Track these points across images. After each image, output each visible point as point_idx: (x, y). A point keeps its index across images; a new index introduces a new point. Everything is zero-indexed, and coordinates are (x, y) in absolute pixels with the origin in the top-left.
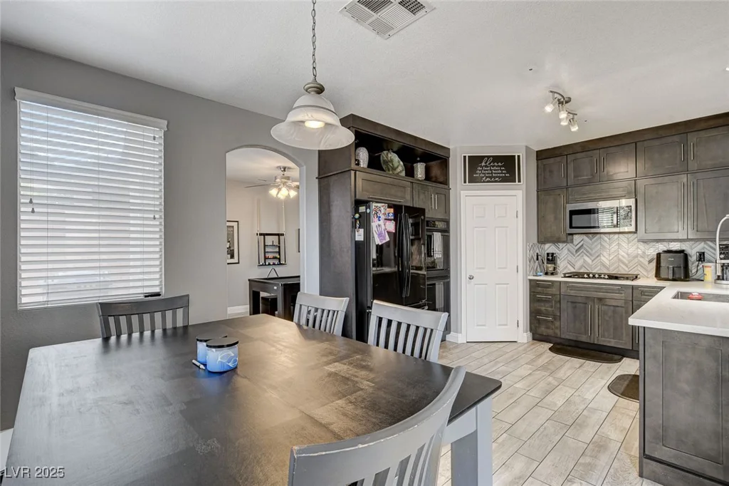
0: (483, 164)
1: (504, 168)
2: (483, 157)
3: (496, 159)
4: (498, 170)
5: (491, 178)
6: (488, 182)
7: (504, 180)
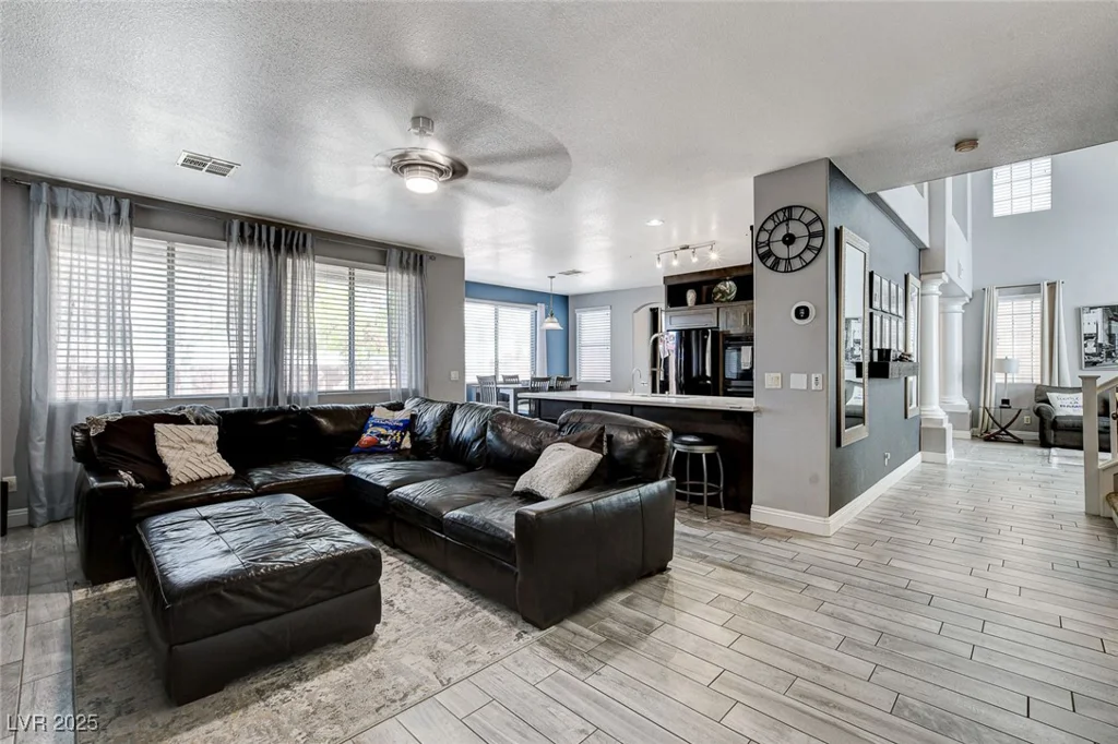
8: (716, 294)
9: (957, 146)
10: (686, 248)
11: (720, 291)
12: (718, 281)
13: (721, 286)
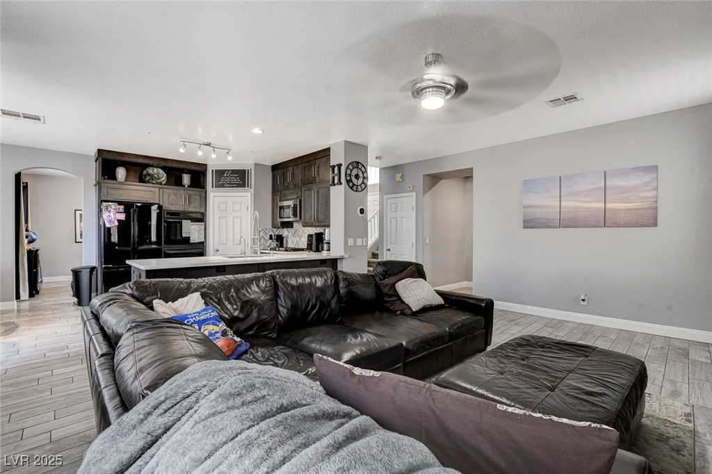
0: (225, 175)
1: (238, 178)
2: (226, 170)
3: (234, 172)
4: (236, 180)
5: (230, 184)
6: (228, 187)
7: (239, 186)
8: (145, 176)
9: (377, 158)
10: (209, 145)
11: (149, 175)
12: (148, 166)
13: (150, 170)
